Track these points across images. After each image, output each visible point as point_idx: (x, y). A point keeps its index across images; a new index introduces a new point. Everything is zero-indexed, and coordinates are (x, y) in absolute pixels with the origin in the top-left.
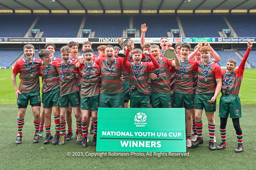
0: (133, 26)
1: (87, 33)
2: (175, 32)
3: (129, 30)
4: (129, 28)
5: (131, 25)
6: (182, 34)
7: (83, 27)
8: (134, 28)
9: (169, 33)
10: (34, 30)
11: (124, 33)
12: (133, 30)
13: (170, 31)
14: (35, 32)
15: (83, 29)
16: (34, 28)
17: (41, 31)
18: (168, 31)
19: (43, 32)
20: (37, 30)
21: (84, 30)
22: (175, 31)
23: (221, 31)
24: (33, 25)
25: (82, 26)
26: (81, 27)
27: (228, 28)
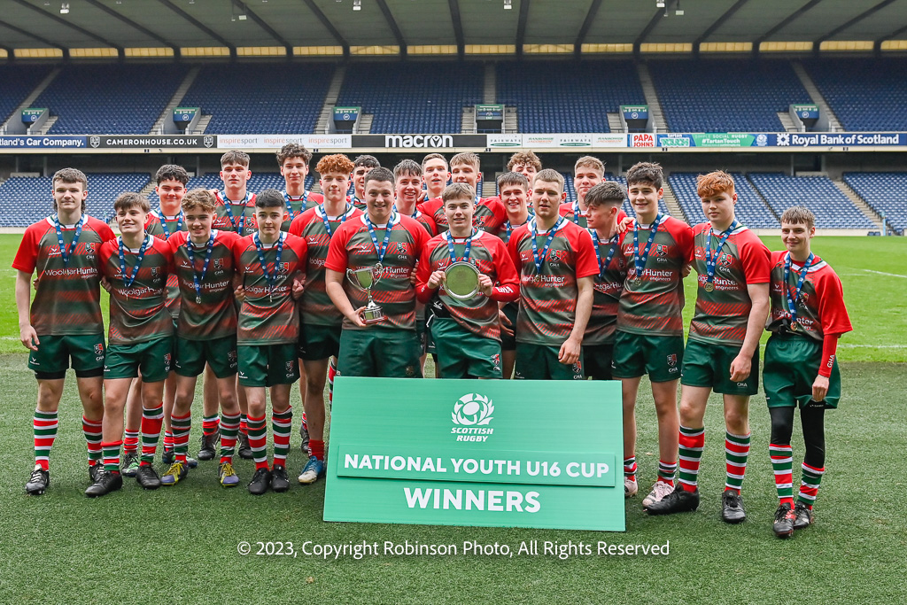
0: (497, 97)
1: (346, 118)
2: (635, 116)
3: (483, 108)
4: (482, 103)
5: (490, 94)
6: (657, 122)
7: (334, 100)
8: (498, 103)
9: (612, 120)
10: (181, 111)
11: (466, 116)
12: (497, 108)
13: (617, 112)
14: (185, 118)
15: (336, 105)
16: (182, 105)
17: (203, 114)
18: (611, 113)
19: (209, 117)
20: (190, 110)
21: (340, 110)
22: (635, 111)
23: (787, 111)
24: (179, 97)
25: (332, 97)
26: (329, 100)
27: (811, 102)
